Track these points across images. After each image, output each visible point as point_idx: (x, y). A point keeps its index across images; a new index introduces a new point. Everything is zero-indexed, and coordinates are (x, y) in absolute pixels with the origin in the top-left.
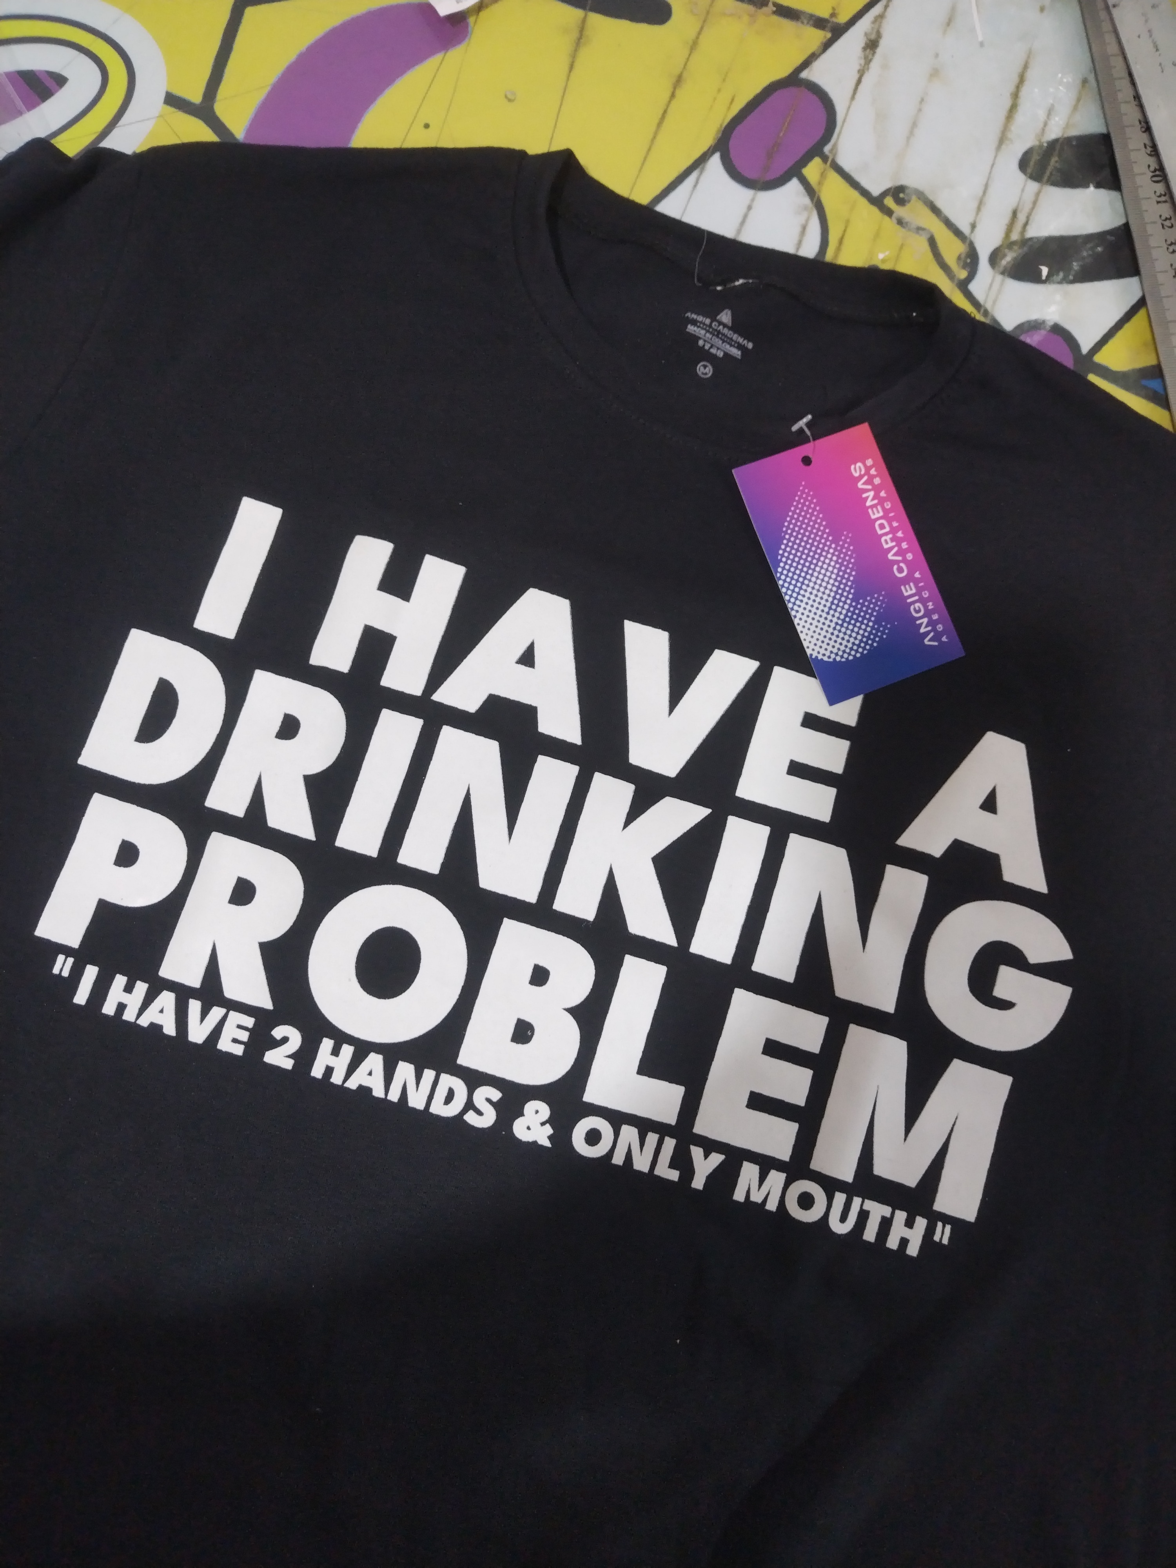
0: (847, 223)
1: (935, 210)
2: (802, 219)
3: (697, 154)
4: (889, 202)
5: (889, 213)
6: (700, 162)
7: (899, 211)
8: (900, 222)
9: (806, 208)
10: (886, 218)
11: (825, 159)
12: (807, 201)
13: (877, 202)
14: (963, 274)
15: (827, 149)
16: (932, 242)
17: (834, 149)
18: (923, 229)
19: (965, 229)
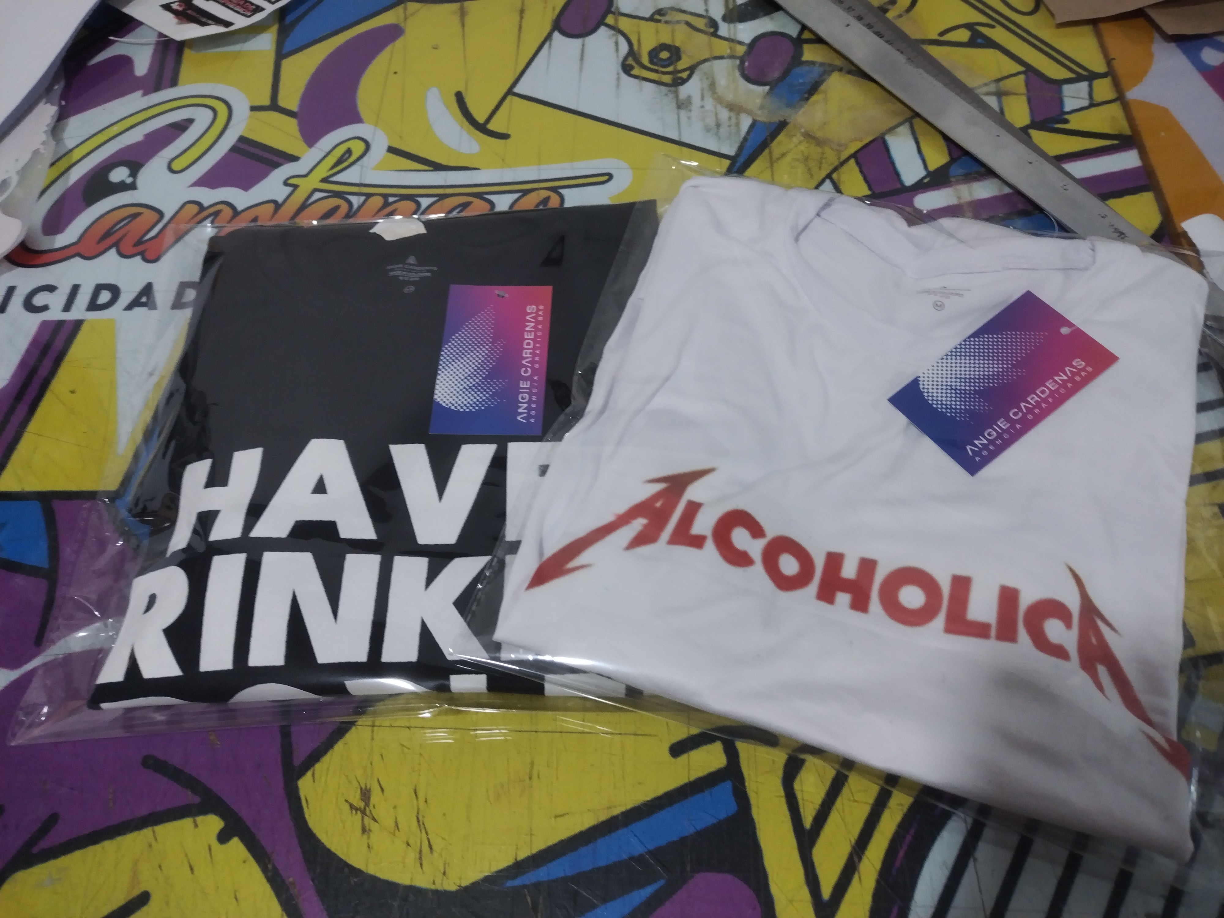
0: (639, 33)
1: (684, 12)
2: (614, 40)
3: (545, 34)
4: (657, 17)
5: (659, 21)
6: (548, 37)
7: (663, 19)
8: (667, 22)
9: (613, 35)
10: (659, 24)
11: (614, 13)
12: (613, 32)
13: (651, 19)
14: (712, 30)
15: (613, 9)
16: (688, 24)
17: (617, 8)
18: (681, 20)
19: (704, 13)
